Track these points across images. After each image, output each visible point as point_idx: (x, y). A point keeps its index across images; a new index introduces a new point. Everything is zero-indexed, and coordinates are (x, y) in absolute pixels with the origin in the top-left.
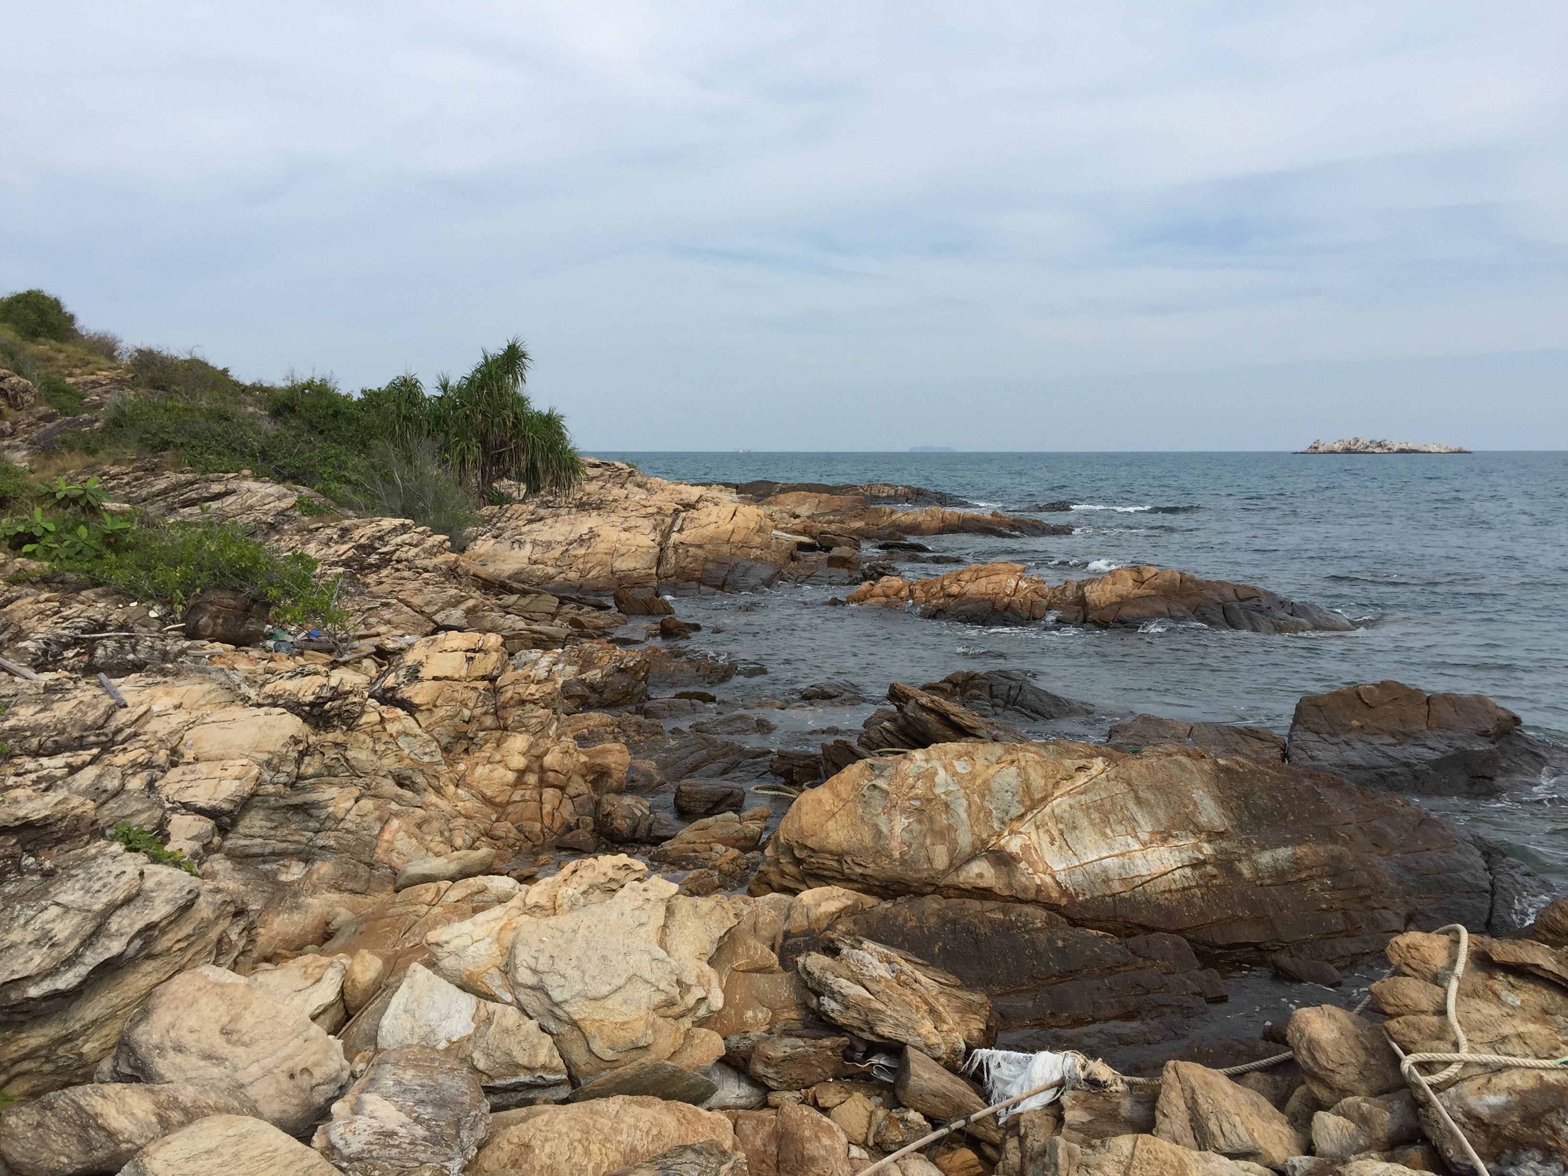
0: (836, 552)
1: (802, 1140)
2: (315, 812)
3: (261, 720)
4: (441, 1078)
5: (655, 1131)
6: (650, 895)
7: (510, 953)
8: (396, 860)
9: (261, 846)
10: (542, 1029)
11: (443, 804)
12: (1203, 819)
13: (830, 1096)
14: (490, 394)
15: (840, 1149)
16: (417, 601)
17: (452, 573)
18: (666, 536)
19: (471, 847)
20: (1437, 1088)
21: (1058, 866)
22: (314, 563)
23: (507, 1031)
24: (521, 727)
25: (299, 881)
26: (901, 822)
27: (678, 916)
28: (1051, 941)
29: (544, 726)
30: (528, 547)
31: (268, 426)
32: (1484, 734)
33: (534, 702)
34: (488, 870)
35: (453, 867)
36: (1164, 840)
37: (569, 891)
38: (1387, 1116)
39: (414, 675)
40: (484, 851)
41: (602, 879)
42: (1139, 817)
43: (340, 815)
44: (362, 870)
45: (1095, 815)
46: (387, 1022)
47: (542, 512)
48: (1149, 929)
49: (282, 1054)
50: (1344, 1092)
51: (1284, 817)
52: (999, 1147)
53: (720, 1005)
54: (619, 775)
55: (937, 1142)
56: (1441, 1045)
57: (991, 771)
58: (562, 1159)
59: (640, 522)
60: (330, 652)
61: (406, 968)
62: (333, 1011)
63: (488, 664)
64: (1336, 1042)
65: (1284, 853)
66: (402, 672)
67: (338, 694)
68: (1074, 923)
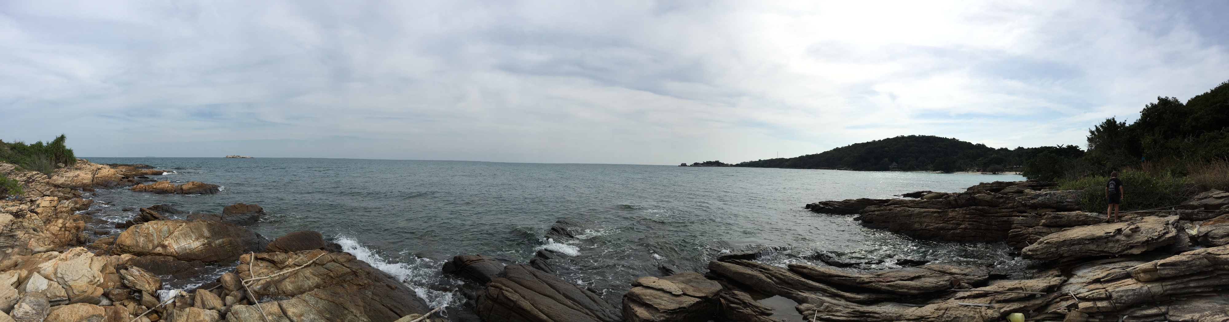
0: (129, 179)
1: (120, 313)
2: (15, 237)
3: (4, 216)
4: (39, 299)
5: (87, 311)
6: (88, 256)
7: (56, 270)
8: (32, 248)
9: (3, 245)
10: (63, 287)
11: (43, 235)
12: (205, 235)
13: (126, 303)
14: (57, 145)
15: (128, 315)
16: (40, 189)
17: (48, 183)
18: (94, 175)
19: (49, 245)
20: (248, 287)
21: (176, 247)
22: (18, 181)
23: (55, 288)
24: (61, 217)
25: (10, 253)
26: (142, 239)
27: (94, 261)
28: (174, 264)
29: (66, 217)
30: (65, 178)
31: (10, 152)
32: (257, 212)
33: (64, 212)
34: (53, 250)
35: (45, 249)
36: (197, 240)
37: (70, 255)
38: (240, 294)
39: (38, 206)
40: (52, 246)
41: (77, 253)
42: (192, 235)
43: (20, 238)
44: (25, 250)
45: (183, 235)
46: (28, 286)
47: (68, 170)
48: (194, 260)
49: (4, 293)
50: (232, 291)
51: (221, 233)
52: (162, 313)
53: (103, 281)
54: (82, 228)
55: (149, 313)
56: (249, 277)
57: (162, 227)
58: (66, 318)
59: (89, 172)
60: (20, 201)
61: (33, 273)
62: (16, 283)
63: (55, 203)
64: (230, 280)
65: (221, 240)
66: (36, 206)
67: (21, 210)
68: (179, 259)
